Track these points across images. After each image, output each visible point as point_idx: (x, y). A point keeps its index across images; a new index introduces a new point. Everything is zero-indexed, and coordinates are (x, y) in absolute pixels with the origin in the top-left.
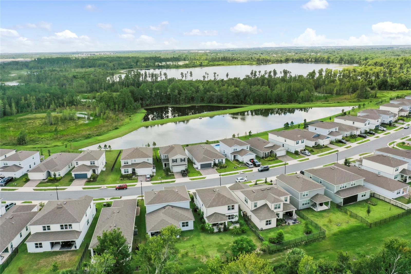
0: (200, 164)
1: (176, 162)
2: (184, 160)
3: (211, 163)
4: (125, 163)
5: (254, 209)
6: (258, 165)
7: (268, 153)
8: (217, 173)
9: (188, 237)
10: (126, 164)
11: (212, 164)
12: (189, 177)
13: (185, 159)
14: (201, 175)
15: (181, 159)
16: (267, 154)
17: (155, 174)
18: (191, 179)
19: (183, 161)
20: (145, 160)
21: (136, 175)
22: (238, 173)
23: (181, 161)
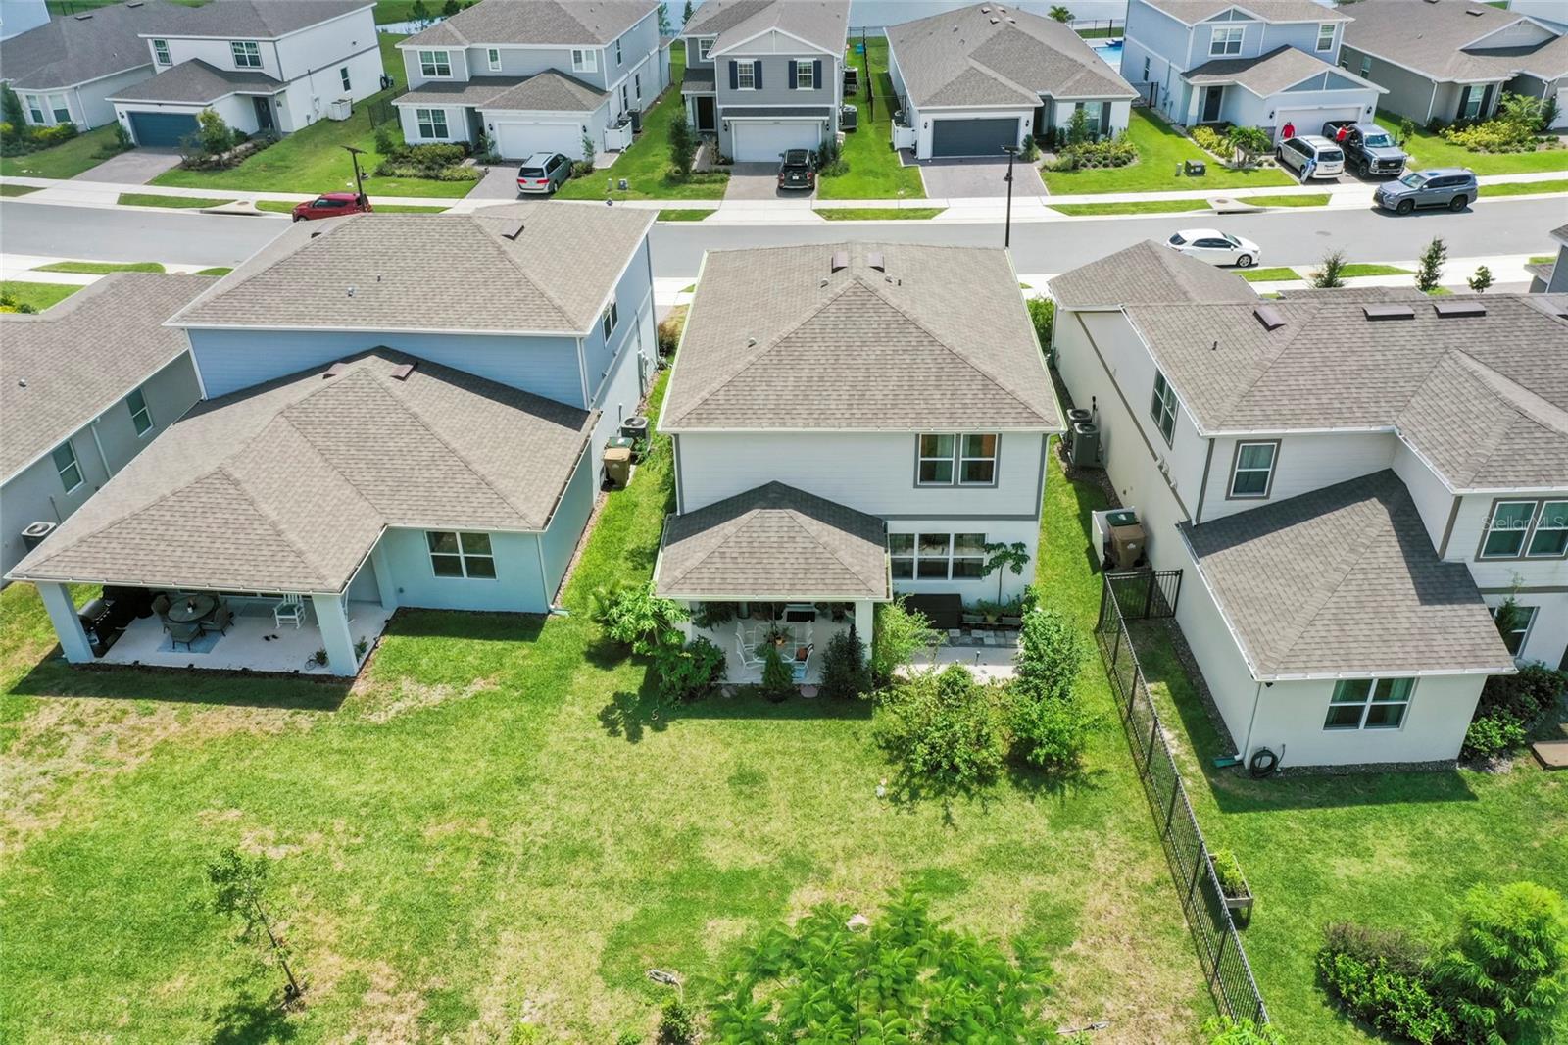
0: (930, 118)
1: (759, 85)
2: (816, 74)
3: (1017, 120)
4: (429, 71)
5: (1220, 505)
6: (1383, 163)
7: (1489, 89)
10: (437, 78)
11: (1025, 131)
13: (818, 65)
14: (917, 191)
15: (792, 65)
16: (1476, 97)
19: (806, 81)
20: (558, 52)
21: (492, 153)
22: (1203, 204)
23: (793, 85)
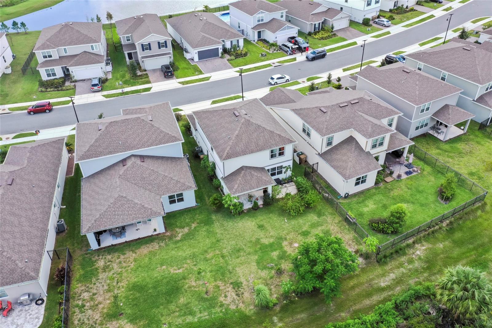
0: (197, 51)
1: (150, 49)
2: (165, 45)
4: (45, 57)
8: (231, 68)
9: (186, 230)
10: (48, 59)
12: (177, 78)
13: (166, 42)
14: (201, 73)
15: (159, 43)
17: (110, 76)
18: (183, 83)
19: (163, 46)
20: (87, 47)
21: (73, 80)
22: (269, 65)
23: (160, 48)
